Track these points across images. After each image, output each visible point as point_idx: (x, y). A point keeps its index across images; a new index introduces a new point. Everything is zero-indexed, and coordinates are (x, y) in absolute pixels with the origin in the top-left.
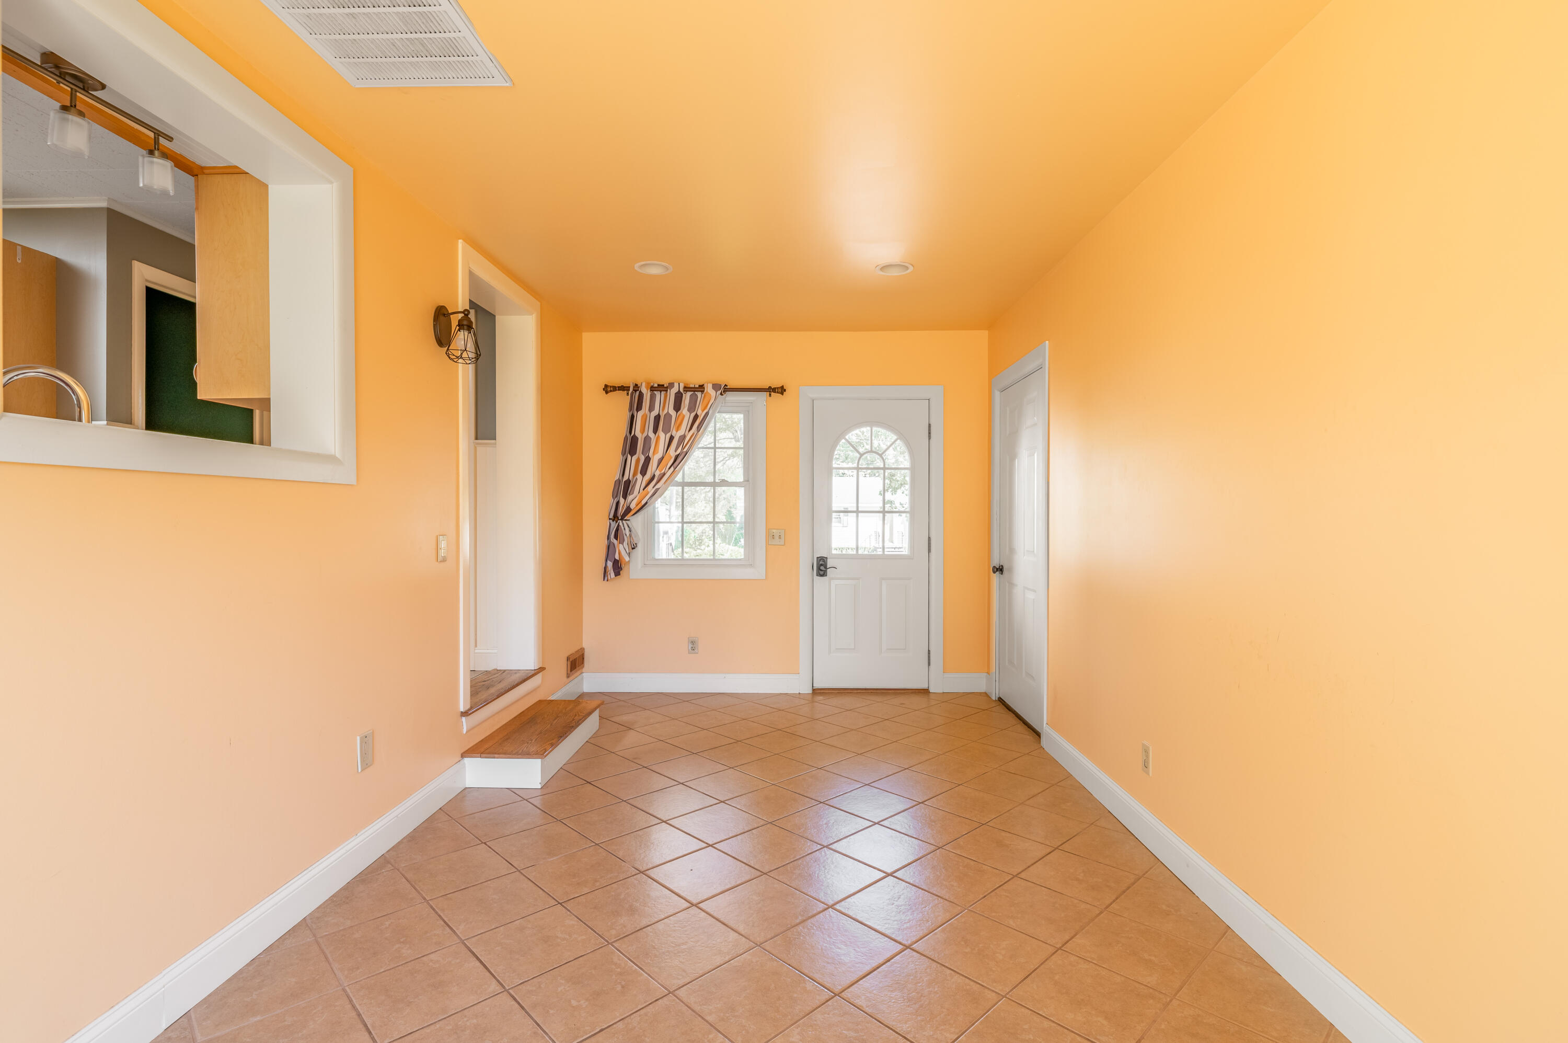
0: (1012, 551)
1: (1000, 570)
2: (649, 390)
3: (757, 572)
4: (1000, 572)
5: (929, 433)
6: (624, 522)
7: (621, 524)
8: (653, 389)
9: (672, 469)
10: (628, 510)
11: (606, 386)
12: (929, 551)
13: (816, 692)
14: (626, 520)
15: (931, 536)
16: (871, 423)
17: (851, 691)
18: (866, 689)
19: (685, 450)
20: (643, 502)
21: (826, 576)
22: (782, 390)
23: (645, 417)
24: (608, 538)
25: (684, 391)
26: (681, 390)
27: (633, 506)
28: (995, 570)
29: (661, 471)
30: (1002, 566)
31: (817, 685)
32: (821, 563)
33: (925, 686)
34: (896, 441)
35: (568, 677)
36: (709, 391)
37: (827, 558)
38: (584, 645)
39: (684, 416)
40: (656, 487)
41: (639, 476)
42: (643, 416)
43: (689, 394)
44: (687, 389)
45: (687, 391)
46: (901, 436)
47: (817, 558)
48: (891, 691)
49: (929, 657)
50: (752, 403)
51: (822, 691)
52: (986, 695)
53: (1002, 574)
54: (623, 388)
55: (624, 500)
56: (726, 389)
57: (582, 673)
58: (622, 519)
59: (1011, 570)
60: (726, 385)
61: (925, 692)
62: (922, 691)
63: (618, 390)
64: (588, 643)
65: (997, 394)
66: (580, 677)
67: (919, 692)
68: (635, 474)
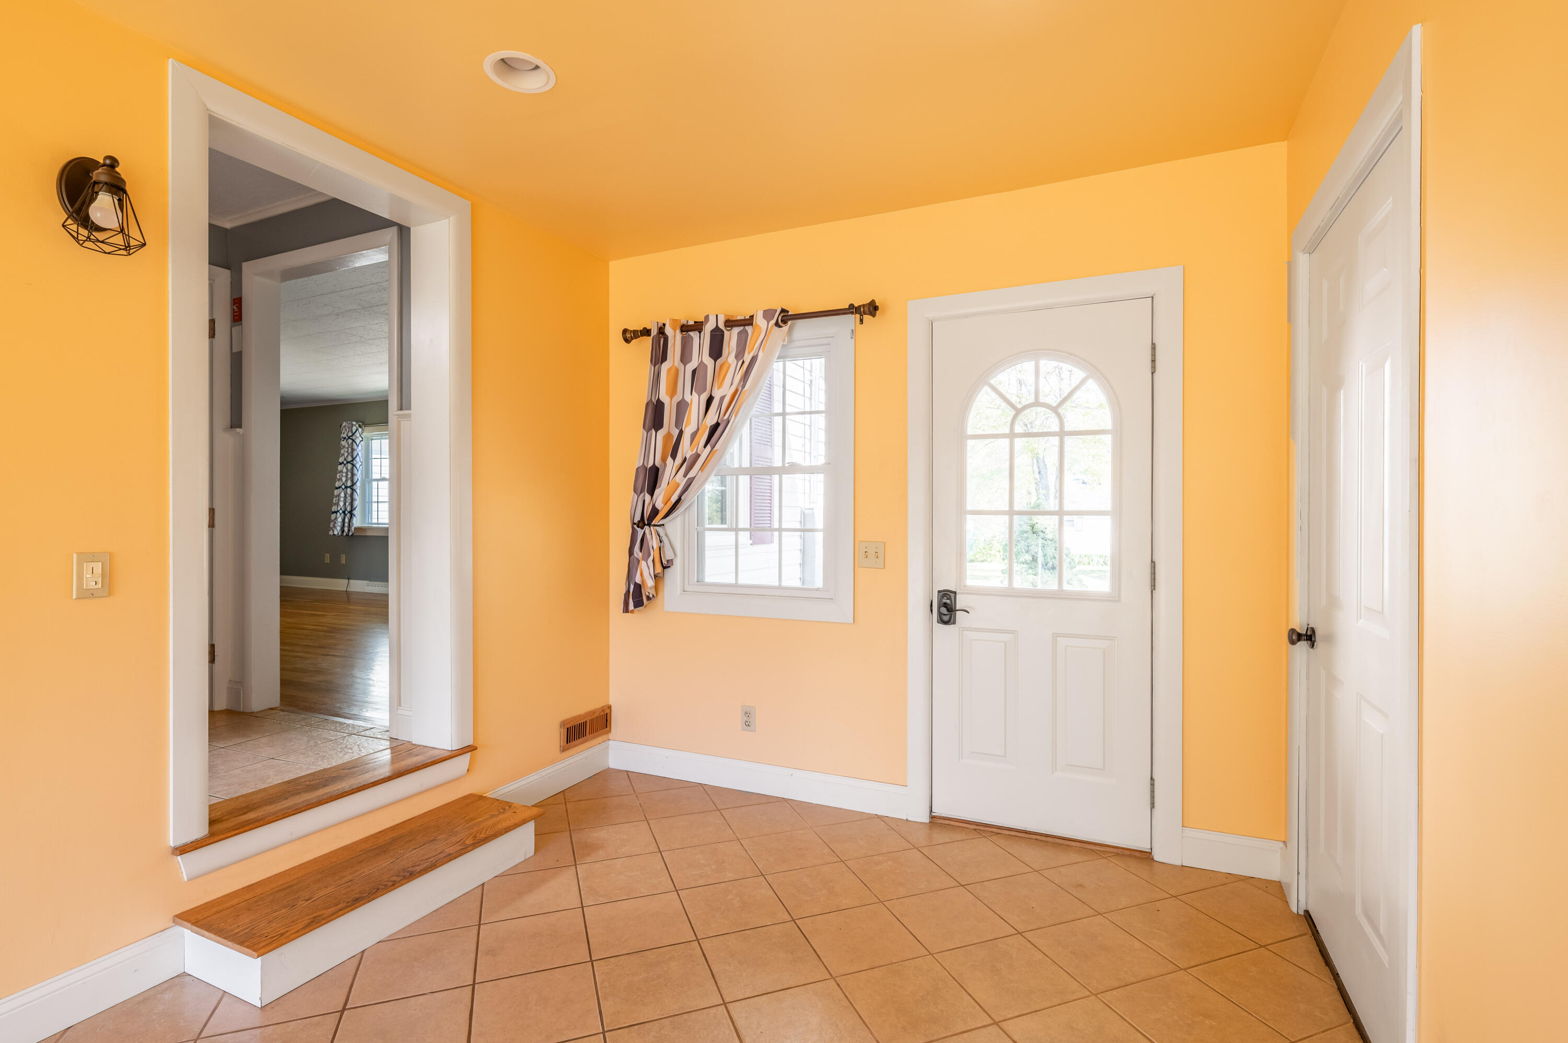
0: (1333, 601)
1: (1309, 637)
2: (678, 331)
3: (842, 611)
4: (1309, 642)
5: (1153, 361)
6: (652, 527)
7: (647, 532)
8: (685, 329)
9: (709, 447)
10: (655, 512)
11: (625, 331)
12: (1153, 587)
13: (936, 822)
14: (655, 525)
15: (1156, 559)
16: (1035, 352)
17: (999, 831)
18: (1026, 832)
19: (726, 417)
20: (674, 499)
21: (954, 623)
22: (872, 308)
23: (673, 372)
24: (631, 553)
25: (726, 326)
26: (721, 325)
27: (659, 505)
28: (1294, 637)
29: (692, 452)
30: (1313, 630)
31: (937, 811)
32: (944, 601)
33: (1145, 846)
34: (1083, 382)
35: (563, 750)
36: (758, 323)
37: (955, 593)
38: (611, 703)
39: (730, 365)
40: (691, 475)
41: (670, 460)
42: (669, 370)
43: (736, 330)
44: (730, 324)
45: (732, 326)
46: (1095, 370)
47: (939, 592)
48: (1073, 844)
49: (1152, 792)
50: (833, 337)
51: (947, 822)
52: (1277, 889)
53: (1313, 646)
54: (646, 332)
55: (650, 497)
56: (785, 317)
57: (609, 740)
58: (649, 525)
59: (1330, 639)
60: (783, 311)
61: (1145, 857)
62: (1138, 854)
63: (642, 336)
64: (616, 700)
65: (1303, 260)
66: (604, 745)
67: (1130, 856)
68: (664, 460)
